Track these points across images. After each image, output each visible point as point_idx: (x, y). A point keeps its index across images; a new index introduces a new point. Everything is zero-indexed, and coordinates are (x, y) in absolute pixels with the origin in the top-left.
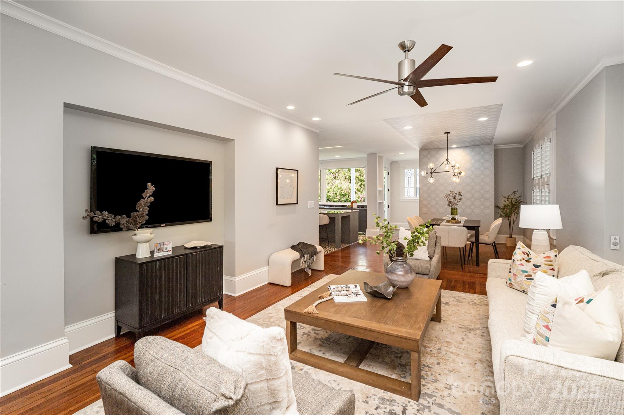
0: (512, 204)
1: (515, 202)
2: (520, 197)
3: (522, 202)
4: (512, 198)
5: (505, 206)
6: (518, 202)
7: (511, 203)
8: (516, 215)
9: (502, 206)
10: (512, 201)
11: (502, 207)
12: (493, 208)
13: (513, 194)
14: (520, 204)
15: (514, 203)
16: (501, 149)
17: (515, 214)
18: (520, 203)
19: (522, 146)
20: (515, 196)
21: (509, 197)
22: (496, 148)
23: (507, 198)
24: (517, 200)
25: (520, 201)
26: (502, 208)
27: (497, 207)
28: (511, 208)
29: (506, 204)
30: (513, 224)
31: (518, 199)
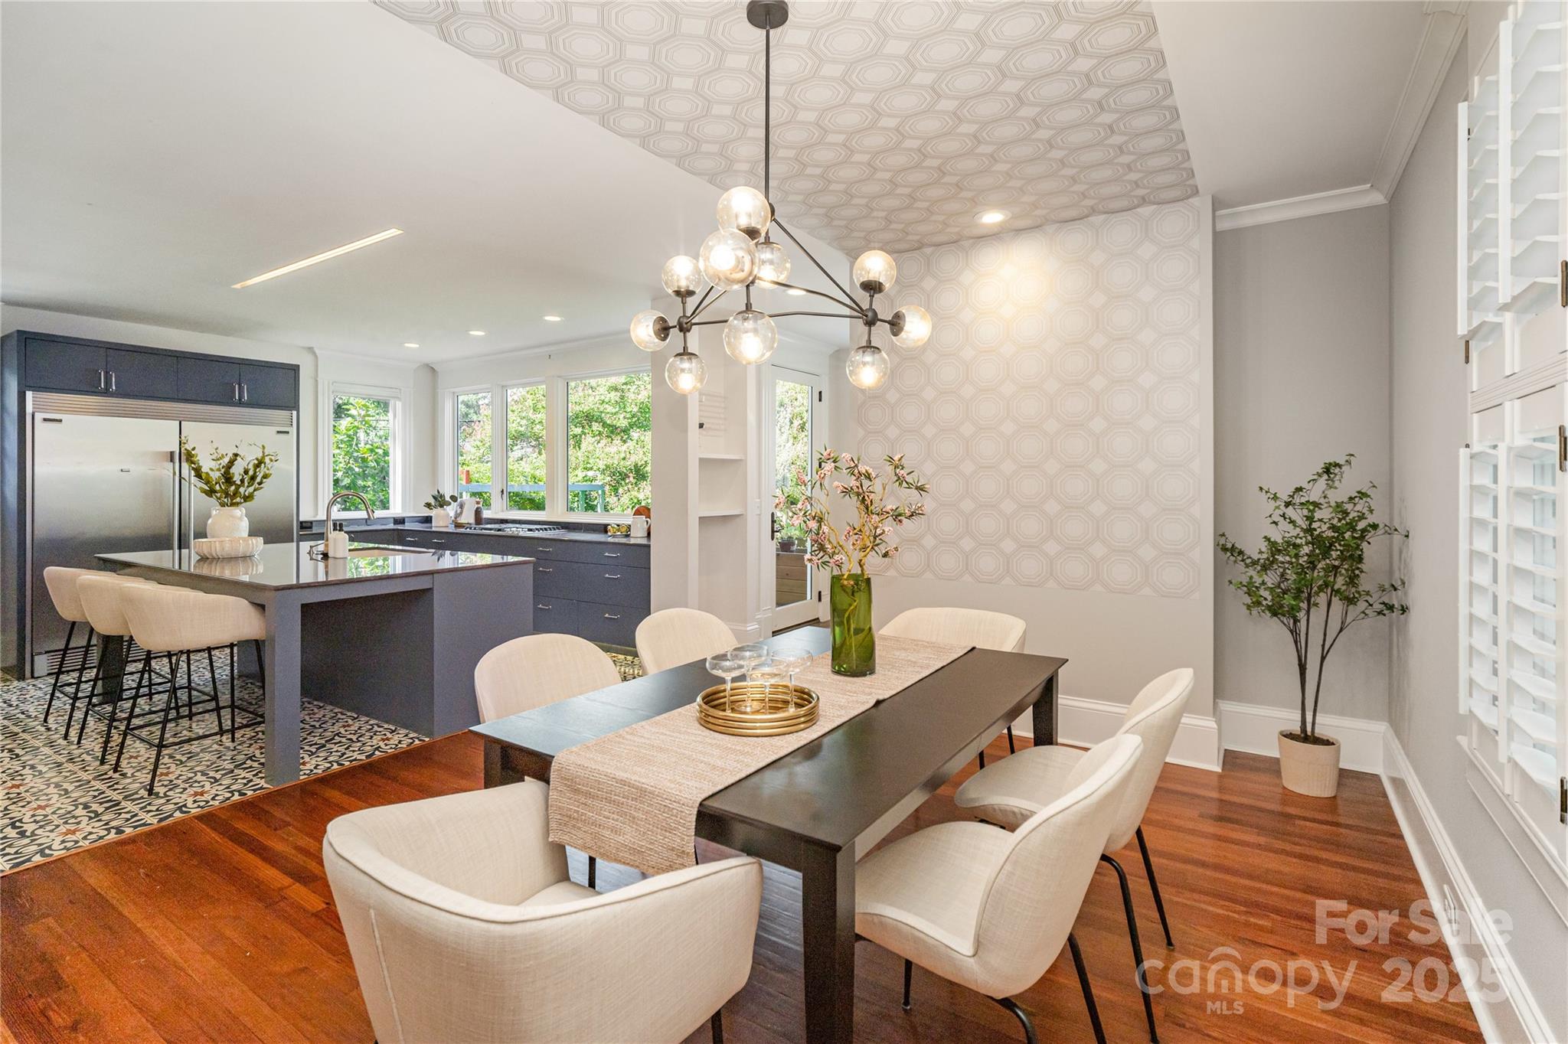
0: (1317, 541)
1: (1333, 528)
2: (1362, 495)
3: (1375, 527)
4: (1316, 505)
5: (1274, 548)
6: (1352, 526)
7: (1309, 530)
8: (1337, 605)
9: (1255, 548)
10: (1310, 519)
11: (1256, 557)
12: (1205, 554)
13: (1322, 482)
14: (1362, 538)
15: (1322, 529)
16: (1258, 228)
17: (1335, 600)
18: (1364, 531)
19: (1378, 198)
20: (1330, 493)
21: (1297, 500)
22: (1224, 225)
23: (1288, 504)
24: (1346, 513)
25: (1361, 525)
26: (1255, 563)
27: (1227, 550)
28: (1313, 566)
29: (1280, 541)
30: (1323, 658)
31: (1349, 507)
